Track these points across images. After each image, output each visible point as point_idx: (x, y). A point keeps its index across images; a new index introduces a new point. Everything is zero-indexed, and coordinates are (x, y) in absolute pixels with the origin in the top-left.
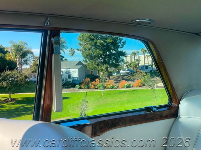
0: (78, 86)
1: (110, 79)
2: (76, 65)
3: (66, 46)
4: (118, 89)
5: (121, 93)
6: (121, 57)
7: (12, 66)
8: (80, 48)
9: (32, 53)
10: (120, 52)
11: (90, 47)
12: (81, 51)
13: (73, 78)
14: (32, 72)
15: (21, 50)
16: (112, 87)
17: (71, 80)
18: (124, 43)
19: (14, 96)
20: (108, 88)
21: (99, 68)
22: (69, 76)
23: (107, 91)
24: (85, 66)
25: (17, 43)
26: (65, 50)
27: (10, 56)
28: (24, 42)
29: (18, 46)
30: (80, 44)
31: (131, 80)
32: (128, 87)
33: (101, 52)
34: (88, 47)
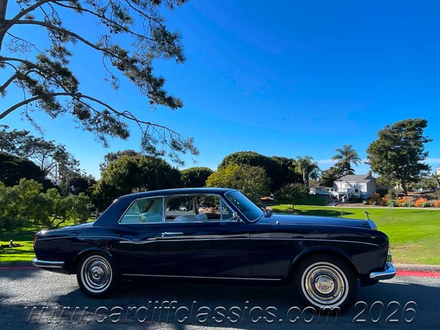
0: (365, 202)
1: (407, 196)
2: (366, 179)
3: (359, 159)
4: (413, 208)
5: (414, 212)
6: (422, 171)
7: (298, 179)
8: (367, 161)
9: (317, 167)
10: (420, 164)
11: (379, 160)
12: (369, 164)
13: (361, 192)
14: (320, 185)
15: (307, 164)
16: (406, 205)
17: (358, 195)
18: (426, 155)
19: (297, 207)
20: (401, 206)
21: (392, 182)
22: (357, 191)
23: (397, 209)
24: (374, 180)
25: (303, 157)
26: (358, 162)
27: (298, 170)
28: (309, 156)
29: (305, 161)
30: (368, 157)
31: (433, 198)
32: (427, 206)
33: (393, 166)
34: (377, 160)
